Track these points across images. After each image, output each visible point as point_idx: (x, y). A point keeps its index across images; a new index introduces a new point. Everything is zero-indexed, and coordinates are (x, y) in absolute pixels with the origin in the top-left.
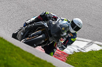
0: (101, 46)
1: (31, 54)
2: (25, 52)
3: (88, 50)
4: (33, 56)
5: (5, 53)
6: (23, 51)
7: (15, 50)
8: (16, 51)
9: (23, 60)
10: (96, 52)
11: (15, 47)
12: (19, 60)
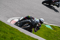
4: (10, 26)
7: (2, 24)
12: (4, 28)
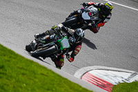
9: (71, 90)
12: (67, 91)
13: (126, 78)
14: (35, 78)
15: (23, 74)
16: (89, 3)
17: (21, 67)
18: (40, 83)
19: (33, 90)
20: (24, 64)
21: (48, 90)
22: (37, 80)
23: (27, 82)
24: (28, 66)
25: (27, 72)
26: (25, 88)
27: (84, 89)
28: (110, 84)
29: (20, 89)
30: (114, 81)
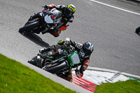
0: (127, 76)
1: (60, 85)
2: (55, 83)
3: (115, 81)
4: (63, 87)
5: (36, 85)
6: (53, 82)
7: (45, 81)
8: (47, 82)
9: (53, 91)
10: (123, 82)
11: (46, 78)
12: (50, 91)
13: (110, 78)
14: (17, 78)
15: (5, 74)
16: (50, 6)
17: (3, 66)
18: (22, 83)
19: (15, 90)
20: (6, 64)
21: (30, 90)
22: (19, 80)
23: (9, 82)
24: (11, 66)
25: (9, 72)
26: (7, 88)
27: (67, 89)
28: (93, 84)
29: (2, 89)
30: (97, 81)
